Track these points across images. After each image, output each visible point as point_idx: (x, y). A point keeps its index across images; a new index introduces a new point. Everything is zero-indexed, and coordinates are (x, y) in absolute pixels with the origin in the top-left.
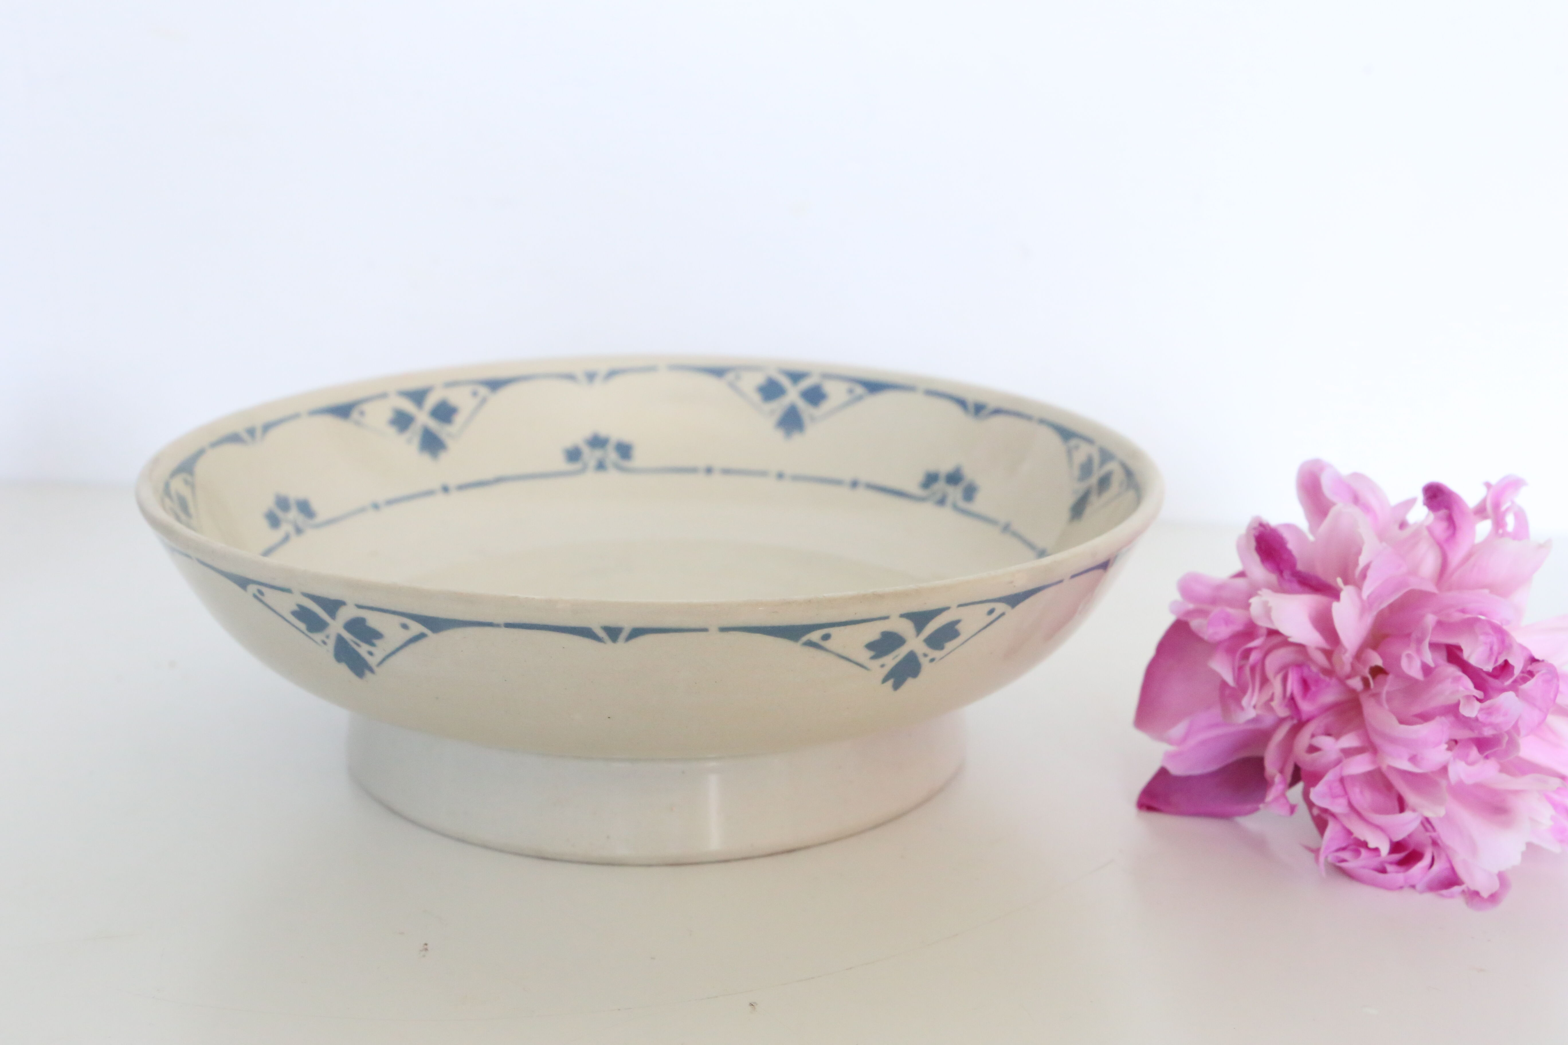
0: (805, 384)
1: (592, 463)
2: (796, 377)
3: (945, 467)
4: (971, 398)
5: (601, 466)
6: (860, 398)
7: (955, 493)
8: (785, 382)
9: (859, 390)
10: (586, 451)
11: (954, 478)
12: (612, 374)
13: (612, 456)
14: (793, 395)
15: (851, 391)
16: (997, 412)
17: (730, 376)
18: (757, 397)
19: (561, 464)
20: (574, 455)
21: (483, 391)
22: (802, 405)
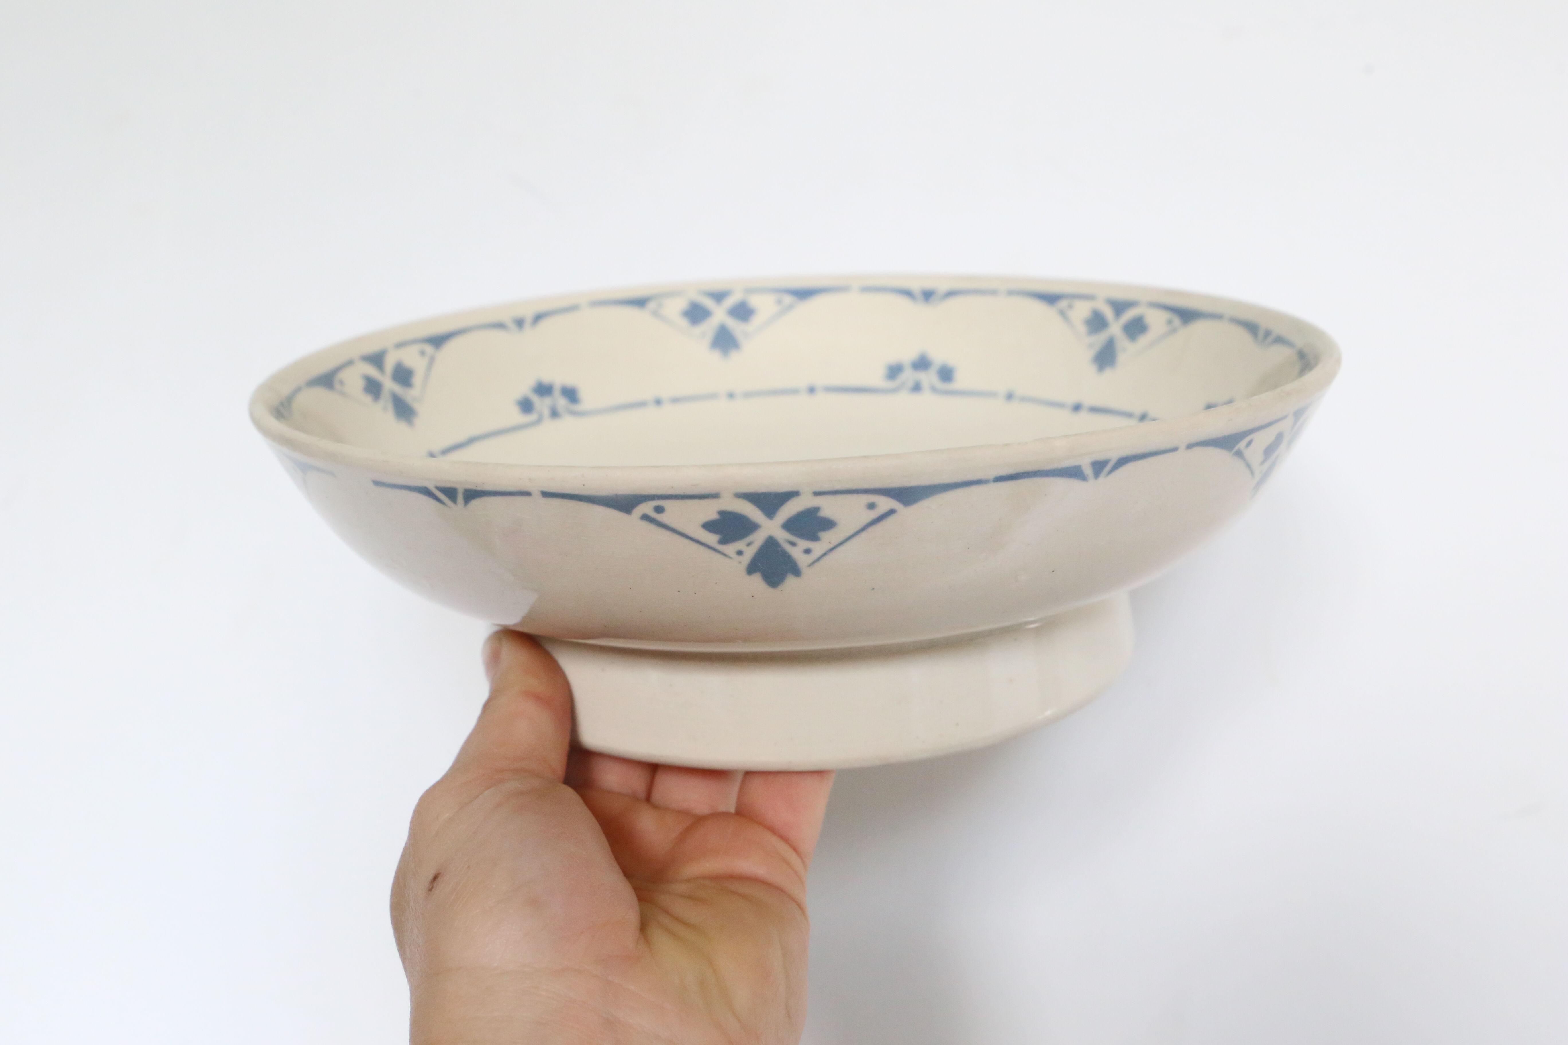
0: (730, 302)
1: (546, 412)
2: (719, 296)
3: (907, 355)
4: (916, 286)
5: (555, 414)
6: (790, 307)
7: (928, 378)
8: (709, 303)
9: (788, 299)
10: (536, 399)
11: (922, 364)
12: (538, 318)
13: (562, 403)
14: (719, 315)
15: (779, 302)
16: (951, 294)
17: (652, 305)
18: (684, 323)
19: (517, 417)
20: (526, 406)
21: (429, 349)
22: (732, 324)
